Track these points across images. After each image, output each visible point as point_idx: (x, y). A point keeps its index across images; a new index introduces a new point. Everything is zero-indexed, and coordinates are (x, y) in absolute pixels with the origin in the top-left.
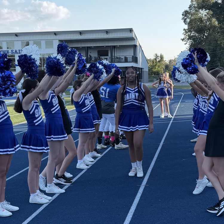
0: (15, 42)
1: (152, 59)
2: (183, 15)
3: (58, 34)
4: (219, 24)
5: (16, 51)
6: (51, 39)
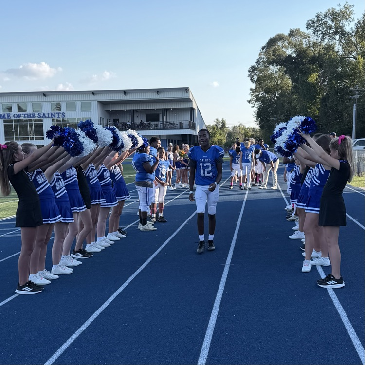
0: (43, 104)
1: (212, 125)
2: (249, 71)
3: (96, 94)
4: (292, 83)
5: (44, 115)
6: (88, 99)
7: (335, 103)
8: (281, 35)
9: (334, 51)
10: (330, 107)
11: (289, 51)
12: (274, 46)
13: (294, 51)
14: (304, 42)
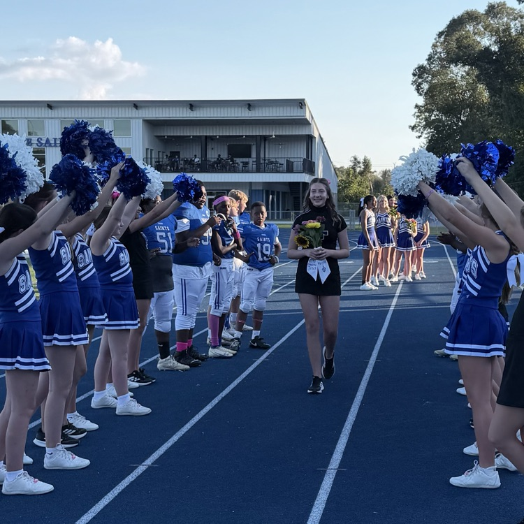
0: (46, 122)
1: (346, 167)
2: (414, 75)
3: (141, 107)
4: (491, 97)
5: (48, 141)
6: (127, 116)
8: (471, 12)
11: (486, 41)
12: (458, 31)
13: (496, 42)
14: (512, 26)
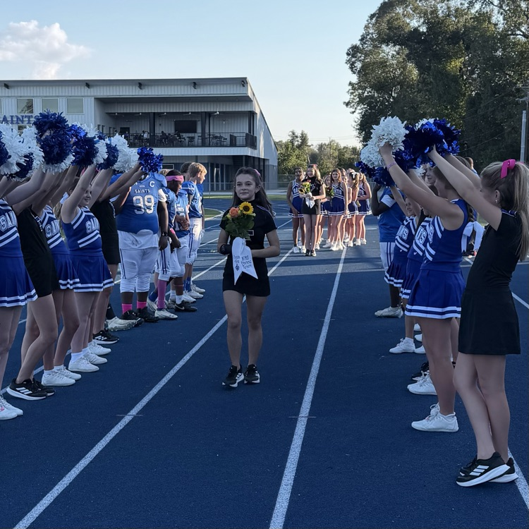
0: (3, 100)
1: (284, 141)
2: (348, 54)
3: (93, 86)
4: (420, 75)
5: (5, 118)
6: (79, 94)
7: (490, 109)
9: (490, 22)
10: (483, 115)
11: (415, 23)
12: (390, 13)
13: (424, 23)
14: (439, 8)
